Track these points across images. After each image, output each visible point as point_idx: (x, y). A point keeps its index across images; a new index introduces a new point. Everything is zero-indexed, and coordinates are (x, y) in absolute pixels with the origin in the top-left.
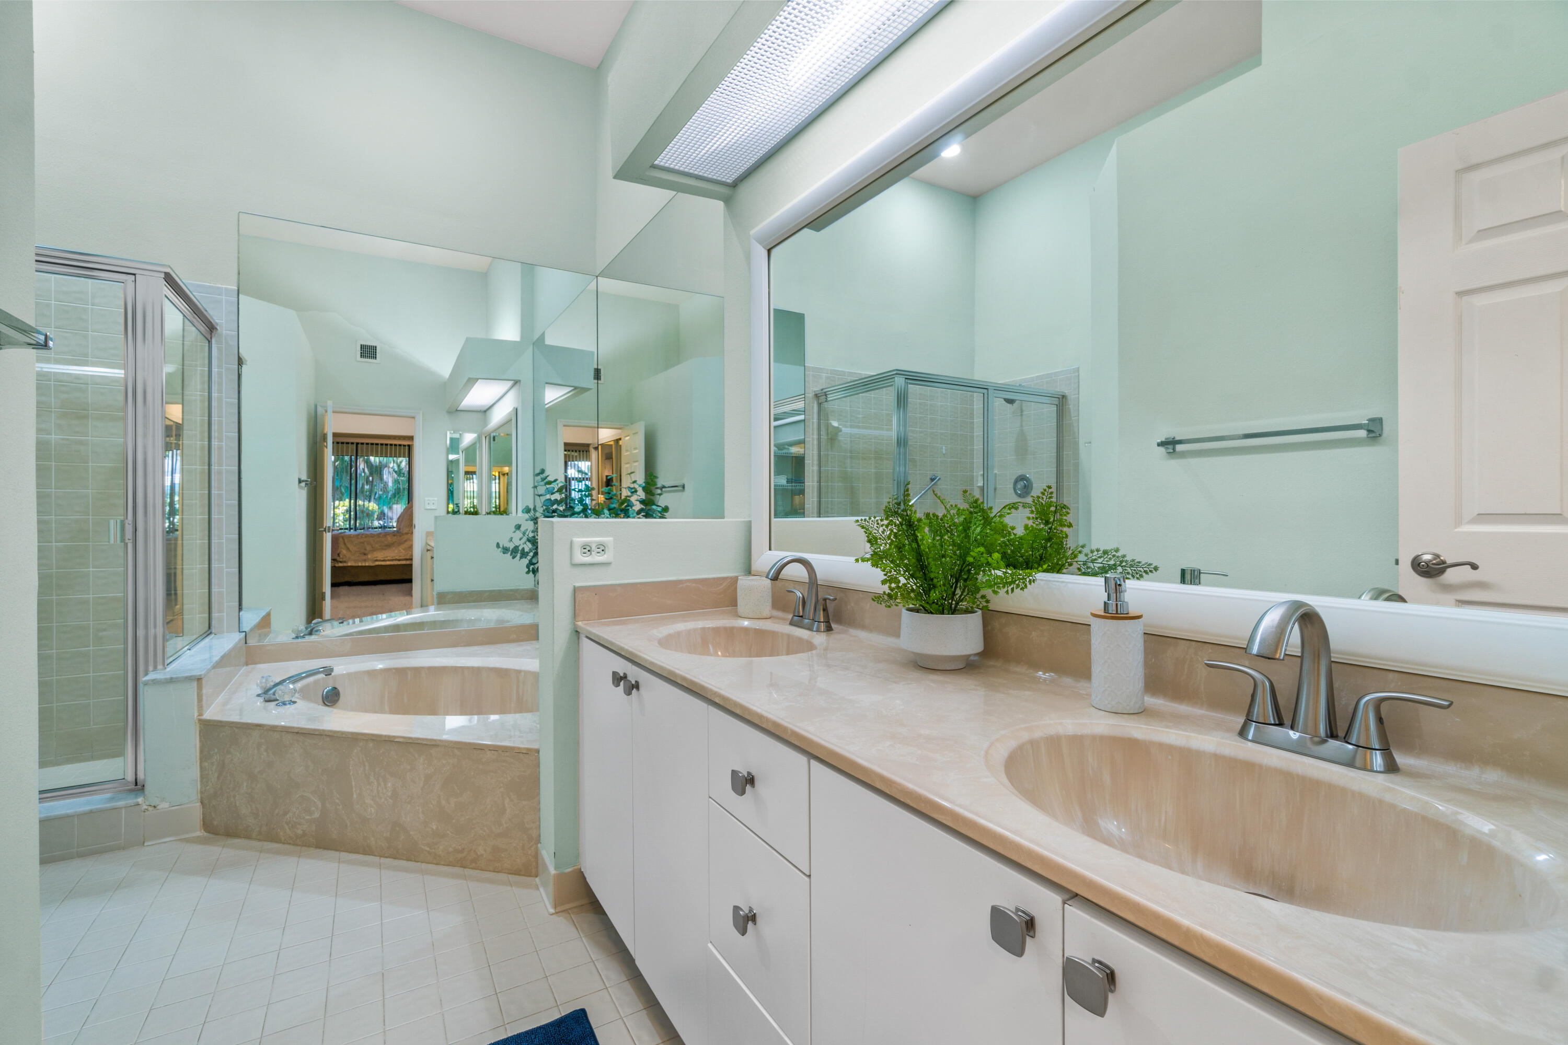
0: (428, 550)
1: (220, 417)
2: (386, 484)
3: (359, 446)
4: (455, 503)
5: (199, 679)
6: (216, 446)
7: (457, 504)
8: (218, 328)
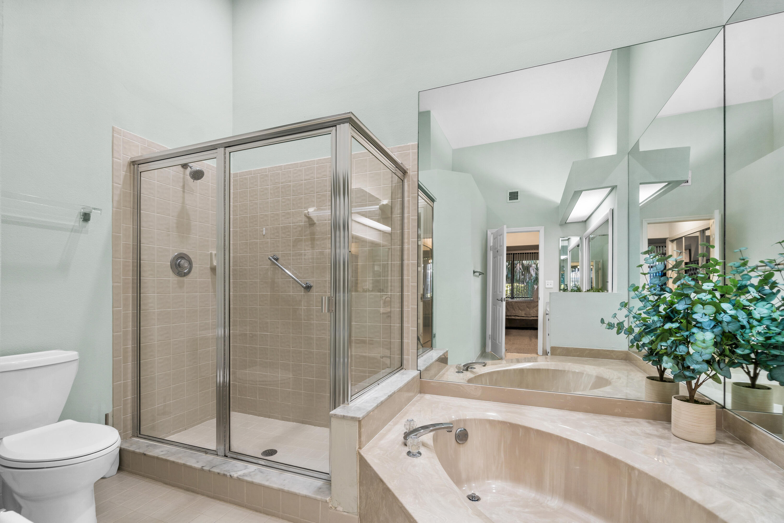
0: (547, 314)
1: (409, 229)
2: (532, 275)
3: (515, 255)
4: (565, 284)
5: (360, 421)
6: (407, 248)
7: (566, 285)
8: (408, 172)
